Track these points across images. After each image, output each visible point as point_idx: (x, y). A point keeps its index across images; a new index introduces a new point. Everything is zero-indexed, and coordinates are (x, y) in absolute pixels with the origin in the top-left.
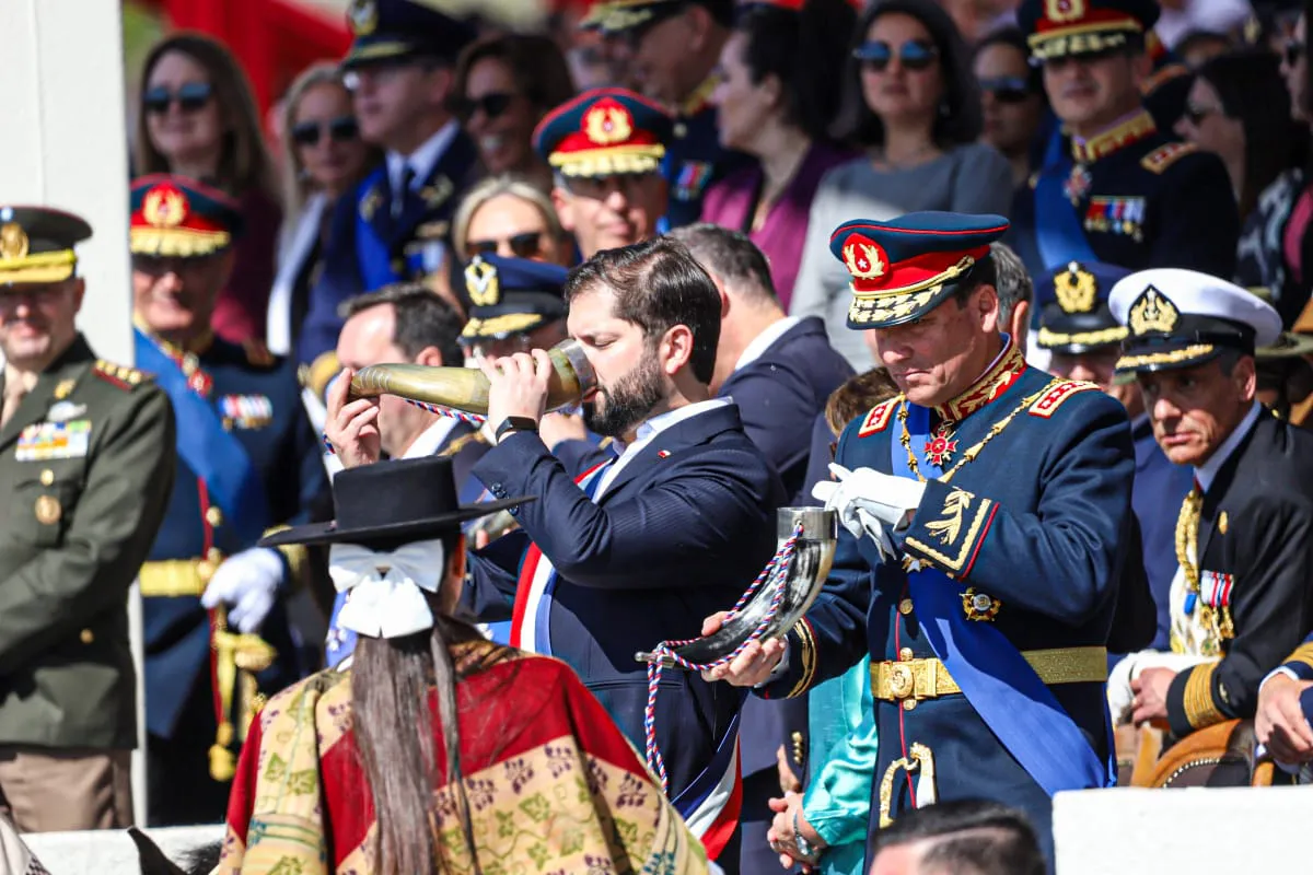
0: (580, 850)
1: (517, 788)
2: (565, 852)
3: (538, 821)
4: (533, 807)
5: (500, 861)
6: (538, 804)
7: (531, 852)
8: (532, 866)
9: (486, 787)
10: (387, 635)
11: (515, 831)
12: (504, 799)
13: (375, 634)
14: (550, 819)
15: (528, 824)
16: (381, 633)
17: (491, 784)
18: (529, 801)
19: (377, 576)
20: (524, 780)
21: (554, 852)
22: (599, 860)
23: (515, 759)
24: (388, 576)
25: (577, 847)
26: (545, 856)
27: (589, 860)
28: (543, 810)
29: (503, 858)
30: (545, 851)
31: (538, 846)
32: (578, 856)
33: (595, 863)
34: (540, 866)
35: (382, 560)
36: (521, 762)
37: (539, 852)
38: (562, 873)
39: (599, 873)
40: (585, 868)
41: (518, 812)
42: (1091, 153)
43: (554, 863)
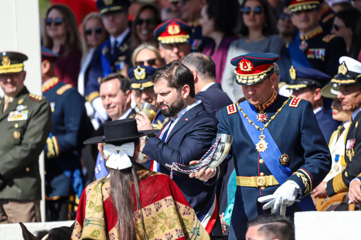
0: (174, 227)
1: (157, 210)
2: (170, 228)
3: (163, 219)
4: (161, 215)
5: (153, 230)
6: (163, 215)
7: (161, 228)
8: (161, 232)
9: (149, 210)
10: (119, 169)
11: (157, 222)
12: (154, 213)
13: (116, 168)
14: (166, 219)
15: (160, 220)
16: (118, 168)
18: (160, 214)
19: (117, 153)
20: (159, 208)
21: (167, 228)
22: (179, 230)
23: (157, 202)
24: (119, 153)
25: (173, 227)
26: (165, 229)
27: (177, 230)
28: (164, 216)
29: (154, 229)
30: (165, 228)
31: (163, 226)
32: (174, 229)
33: (178, 231)
34: (163, 232)
35: (118, 148)
36: (158, 203)
37: (163, 228)
38: (169, 233)
39: (179, 234)
40: (176, 232)
41: (157, 217)
42: (307, 38)
43: (167, 231)
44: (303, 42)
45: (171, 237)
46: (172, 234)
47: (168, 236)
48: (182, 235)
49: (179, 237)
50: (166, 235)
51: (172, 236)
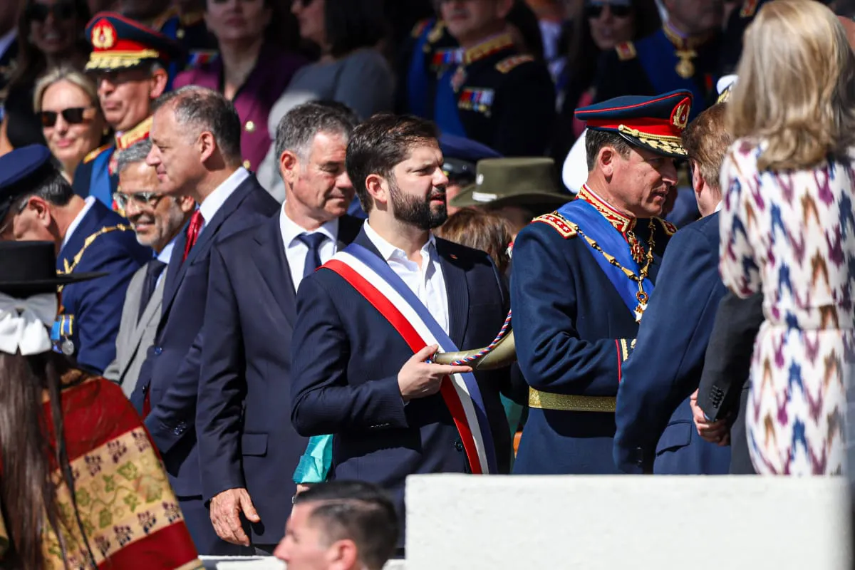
0: (160, 498)
1: (115, 459)
2: (149, 500)
3: (129, 479)
4: (126, 471)
5: (107, 508)
6: (129, 469)
7: (127, 500)
8: (127, 509)
9: (96, 461)
10: (24, 352)
11: (115, 487)
12: (108, 468)
13: (12, 350)
14: (138, 479)
16: (18, 349)
17: (99, 458)
18: (123, 467)
19: (16, 314)
20: (120, 454)
21: (141, 499)
22: (172, 506)
23: (114, 441)
24: (23, 314)
25: (157, 497)
26: (136, 502)
27: (165, 506)
28: (133, 473)
29: (109, 505)
30: (135, 499)
31: (130, 496)
32: (158, 503)
33: (170, 507)
34: (133, 509)
35: (19, 304)
36: (118, 443)
37: (131, 500)
38: (148, 513)
39: (172, 514)
40: (163, 511)
41: (117, 475)
43: (142, 507)
45: (151, 521)
46: (154, 515)
47: (145, 519)
48: (178, 516)
49: (171, 520)
51: (154, 521)
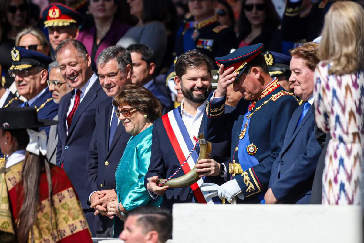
1: (60, 201)
2: (74, 219)
3: (66, 210)
4: (64, 206)
6: (66, 205)
7: (64, 219)
8: (64, 223)
11: (60, 213)
12: (57, 204)
14: (69, 210)
15: (63, 211)
18: (63, 205)
20: (62, 199)
21: (70, 219)
22: (84, 222)
23: (60, 193)
25: (77, 218)
27: (81, 222)
28: (67, 207)
30: (68, 219)
31: (66, 217)
32: (78, 220)
33: (83, 222)
34: (66, 223)
36: (61, 194)
37: (66, 219)
38: (73, 225)
39: (83, 225)
41: (61, 208)
42: (199, 27)
43: (71, 222)
44: (196, 31)
45: (74, 228)
46: (76, 225)
47: (72, 227)
49: (83, 228)
50: (69, 226)
51: (76, 228)
